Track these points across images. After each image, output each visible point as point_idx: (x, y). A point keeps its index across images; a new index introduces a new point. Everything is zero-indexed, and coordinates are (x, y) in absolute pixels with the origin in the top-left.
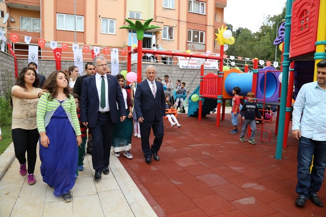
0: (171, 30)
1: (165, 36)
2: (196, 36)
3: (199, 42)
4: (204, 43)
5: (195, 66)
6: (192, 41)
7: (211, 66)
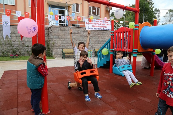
0: (78, 6)
1: (74, 10)
2: (94, 11)
3: (96, 15)
4: (99, 15)
5: (97, 28)
6: (91, 14)
7: (107, 28)
